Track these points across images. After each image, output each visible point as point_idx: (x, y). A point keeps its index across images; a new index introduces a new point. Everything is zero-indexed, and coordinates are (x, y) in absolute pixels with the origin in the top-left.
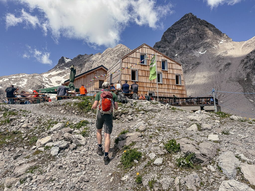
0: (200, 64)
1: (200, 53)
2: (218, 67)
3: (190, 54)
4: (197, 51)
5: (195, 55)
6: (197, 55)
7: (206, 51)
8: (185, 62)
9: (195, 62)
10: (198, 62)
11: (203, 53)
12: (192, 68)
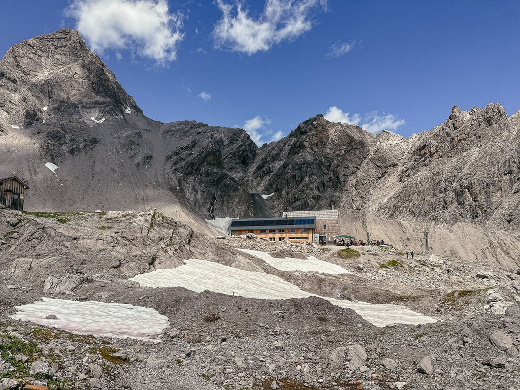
0: (98, 142)
1: (93, 118)
2: (132, 157)
3: (75, 117)
4: (88, 113)
5: (85, 121)
6: (88, 123)
7: (104, 119)
8: (69, 131)
9: (89, 135)
10: (94, 139)
11: (99, 122)
12: (85, 147)
